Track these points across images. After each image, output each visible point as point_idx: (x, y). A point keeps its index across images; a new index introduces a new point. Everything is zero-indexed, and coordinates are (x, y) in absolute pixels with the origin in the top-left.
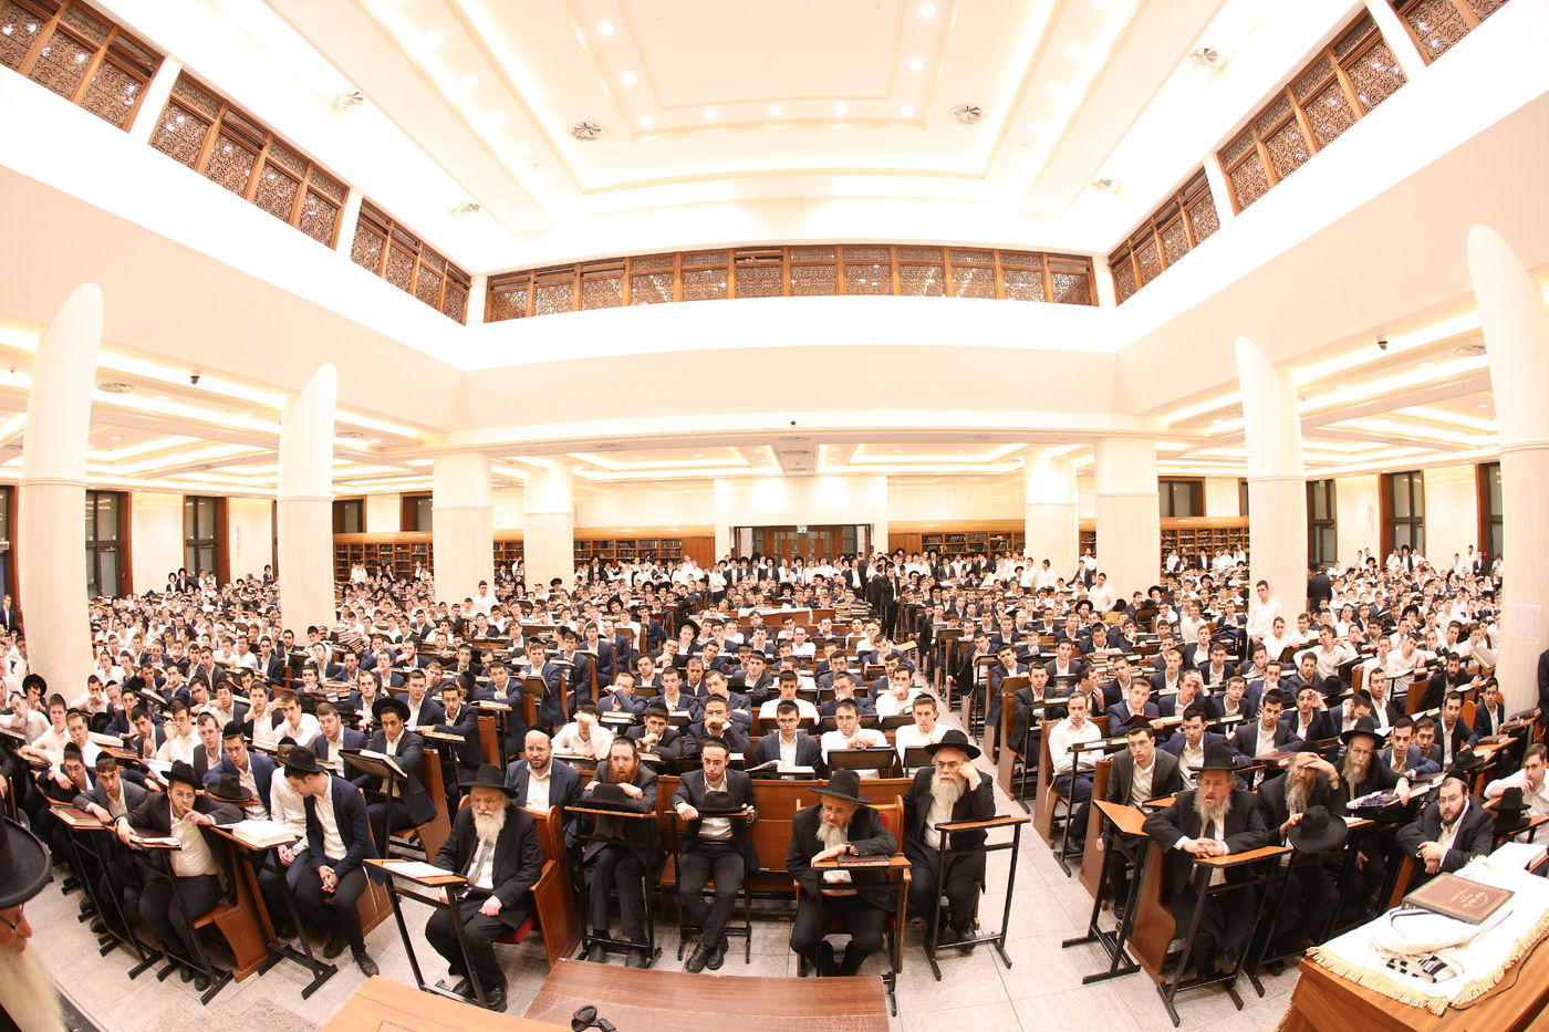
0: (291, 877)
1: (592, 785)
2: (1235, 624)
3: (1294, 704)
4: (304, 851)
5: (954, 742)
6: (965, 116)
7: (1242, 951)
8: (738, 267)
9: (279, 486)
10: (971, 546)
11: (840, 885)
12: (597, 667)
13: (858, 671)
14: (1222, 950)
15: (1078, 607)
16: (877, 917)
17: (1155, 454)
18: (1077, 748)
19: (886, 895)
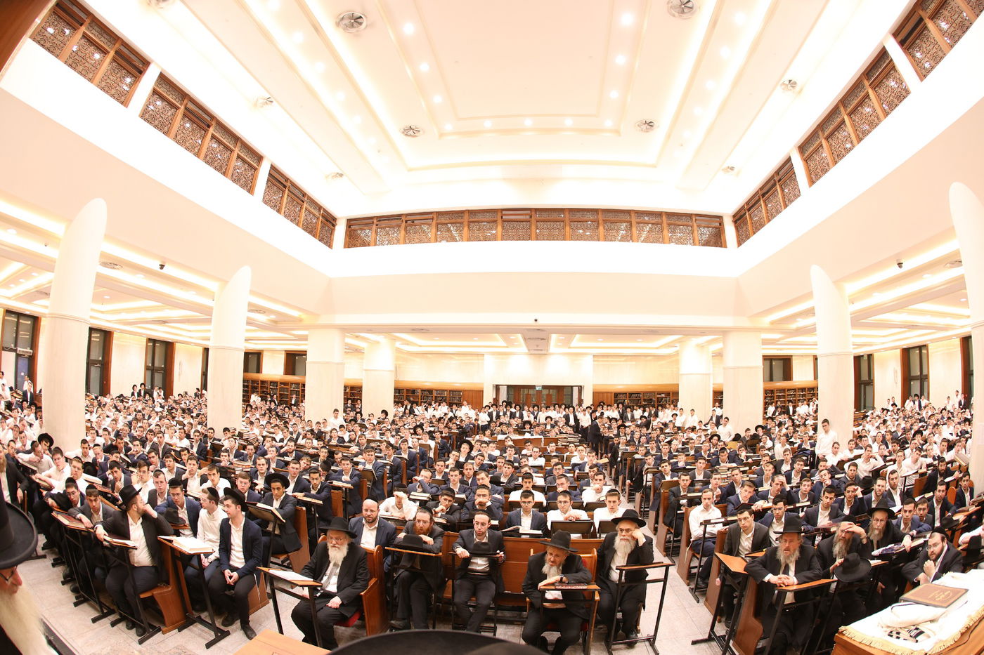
0: (207, 574)
1: (402, 535)
2: (809, 448)
3: (843, 494)
4: (215, 560)
5: (629, 517)
6: (644, 127)
7: (804, 645)
8: (504, 221)
9: (211, 338)
10: (645, 400)
11: (555, 601)
12: (407, 466)
13: (572, 475)
14: (790, 644)
15: (711, 438)
16: (577, 622)
17: (761, 342)
18: (706, 523)
19: (583, 608)
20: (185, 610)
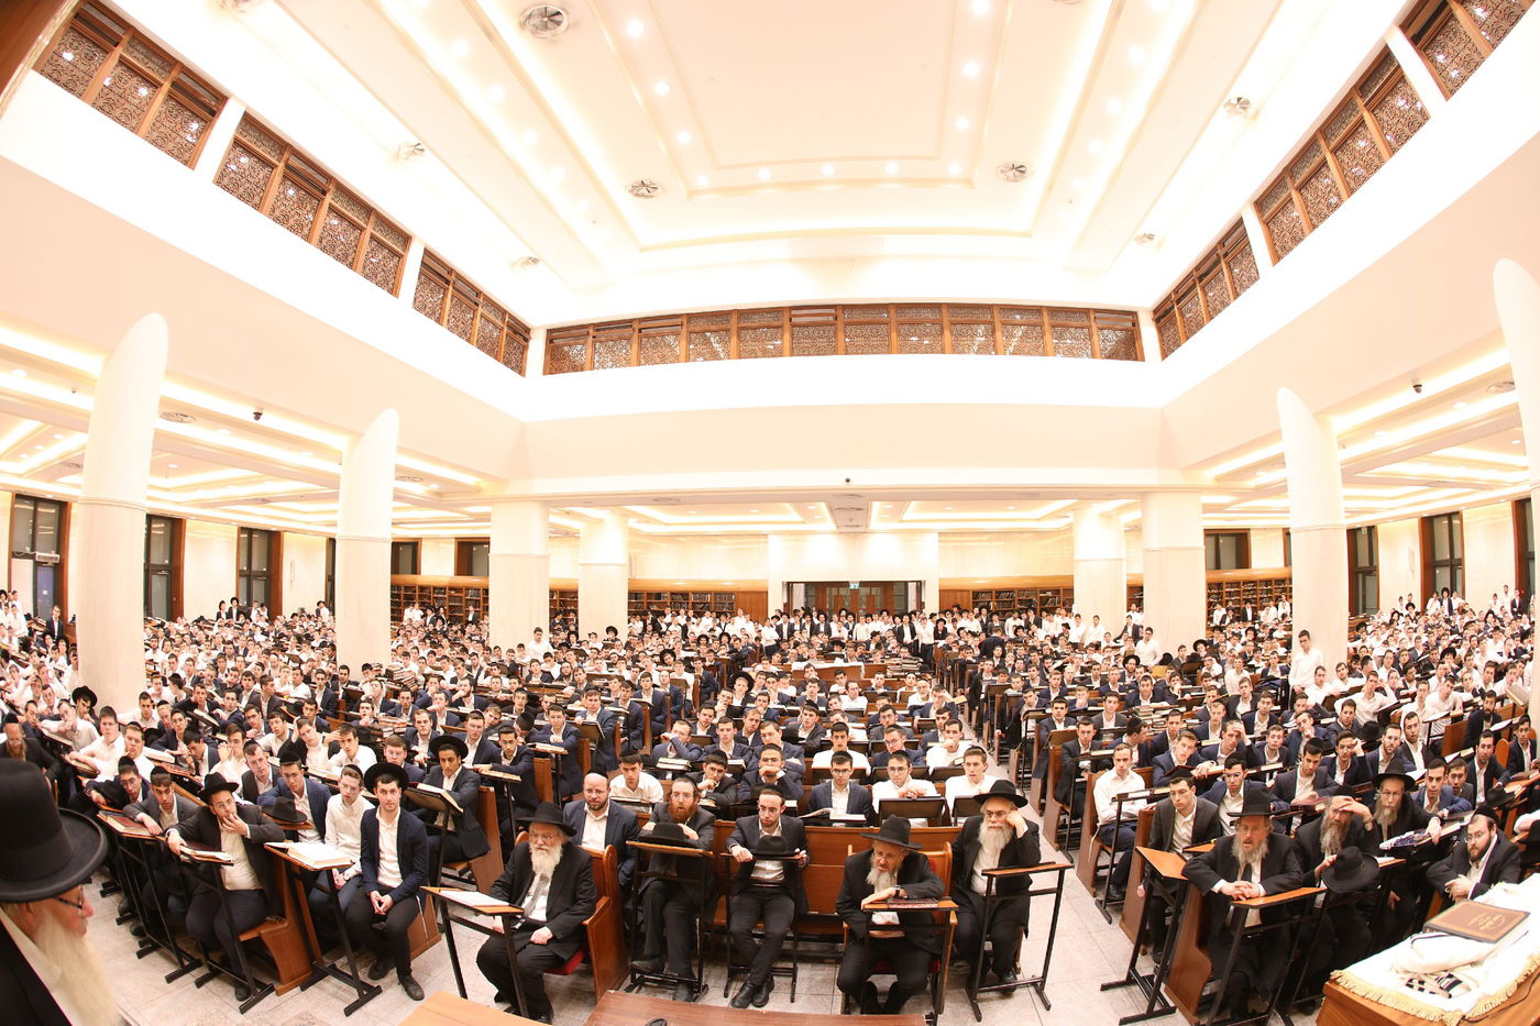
0: (343, 899)
1: (650, 825)
2: (1278, 675)
4: (355, 876)
5: (1002, 792)
6: (1011, 174)
7: (1275, 991)
8: (793, 326)
9: (339, 523)
10: (1021, 602)
11: (888, 927)
12: (651, 716)
14: (1255, 989)
15: (1125, 661)
16: (922, 959)
17: (1201, 507)
19: (932, 937)
20: (311, 957)
